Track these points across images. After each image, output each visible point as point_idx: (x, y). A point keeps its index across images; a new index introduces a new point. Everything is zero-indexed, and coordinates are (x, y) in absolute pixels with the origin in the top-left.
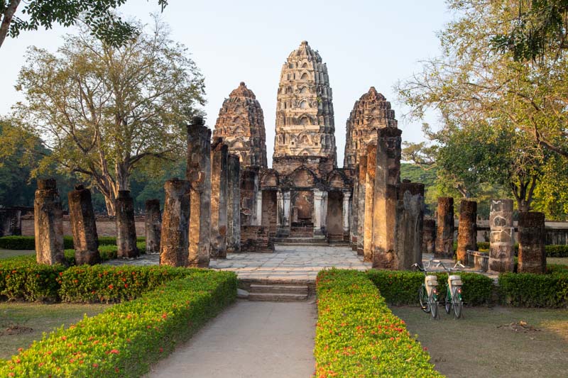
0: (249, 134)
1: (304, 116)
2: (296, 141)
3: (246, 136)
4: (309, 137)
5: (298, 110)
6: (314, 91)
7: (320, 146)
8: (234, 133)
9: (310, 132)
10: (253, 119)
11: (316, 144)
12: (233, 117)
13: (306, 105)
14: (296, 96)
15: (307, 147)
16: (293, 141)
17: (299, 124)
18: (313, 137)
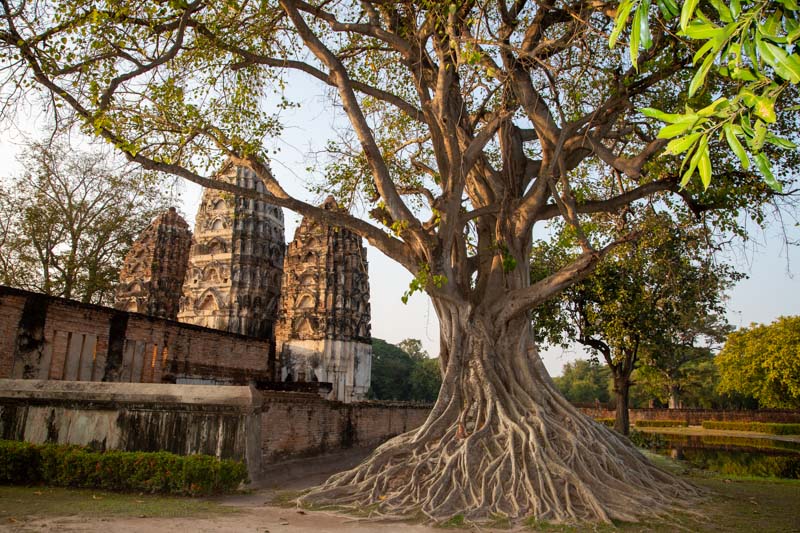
0: (150, 272)
1: (214, 241)
2: (199, 277)
3: (147, 276)
4: (217, 270)
5: (209, 234)
6: (232, 205)
7: (230, 283)
8: (133, 272)
9: (219, 263)
10: (163, 252)
11: (226, 280)
12: (138, 250)
13: (220, 226)
14: (208, 214)
15: (214, 285)
16: (196, 278)
17: (208, 253)
18: (222, 270)
